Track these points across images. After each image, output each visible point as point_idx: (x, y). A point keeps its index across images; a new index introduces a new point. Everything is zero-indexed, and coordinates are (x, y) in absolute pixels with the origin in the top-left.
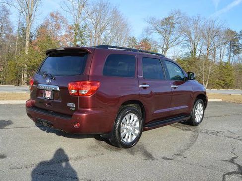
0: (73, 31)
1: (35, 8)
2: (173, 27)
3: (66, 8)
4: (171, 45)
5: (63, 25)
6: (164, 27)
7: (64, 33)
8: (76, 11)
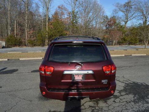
0: (71, 15)
1: (50, 4)
2: (131, 8)
3: (67, 2)
4: (129, 19)
5: (65, 12)
6: (126, 8)
7: (66, 16)
8: (73, 4)
